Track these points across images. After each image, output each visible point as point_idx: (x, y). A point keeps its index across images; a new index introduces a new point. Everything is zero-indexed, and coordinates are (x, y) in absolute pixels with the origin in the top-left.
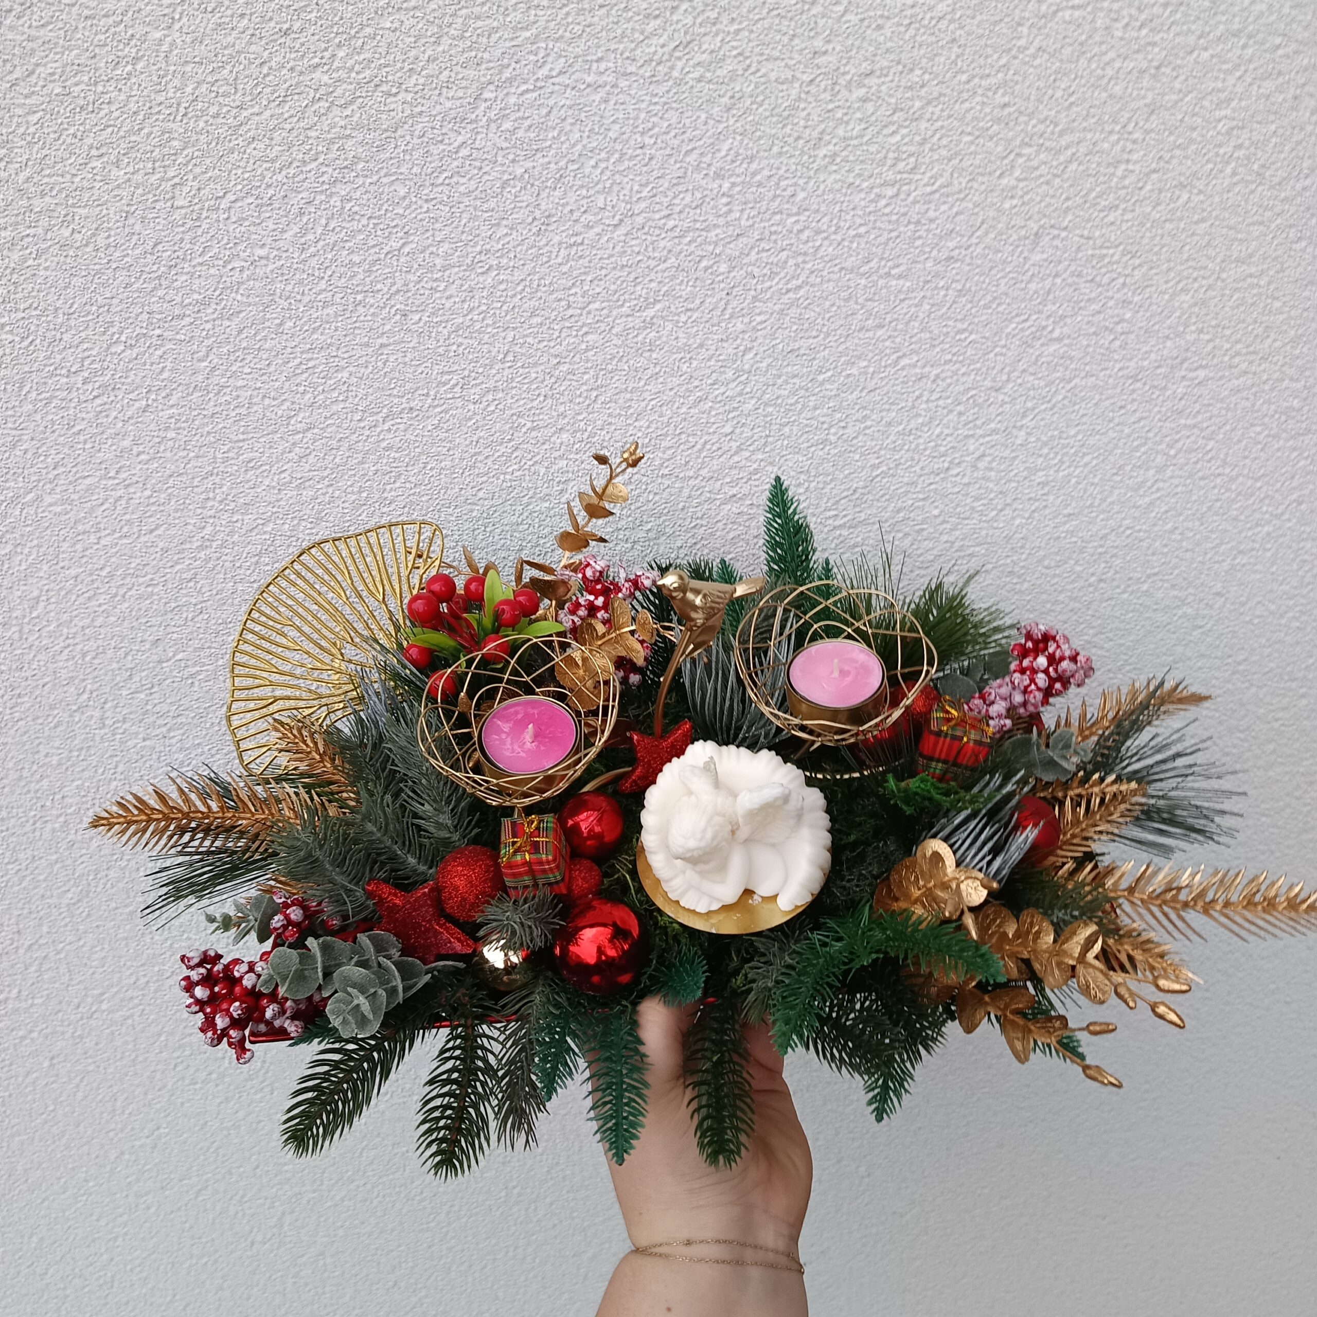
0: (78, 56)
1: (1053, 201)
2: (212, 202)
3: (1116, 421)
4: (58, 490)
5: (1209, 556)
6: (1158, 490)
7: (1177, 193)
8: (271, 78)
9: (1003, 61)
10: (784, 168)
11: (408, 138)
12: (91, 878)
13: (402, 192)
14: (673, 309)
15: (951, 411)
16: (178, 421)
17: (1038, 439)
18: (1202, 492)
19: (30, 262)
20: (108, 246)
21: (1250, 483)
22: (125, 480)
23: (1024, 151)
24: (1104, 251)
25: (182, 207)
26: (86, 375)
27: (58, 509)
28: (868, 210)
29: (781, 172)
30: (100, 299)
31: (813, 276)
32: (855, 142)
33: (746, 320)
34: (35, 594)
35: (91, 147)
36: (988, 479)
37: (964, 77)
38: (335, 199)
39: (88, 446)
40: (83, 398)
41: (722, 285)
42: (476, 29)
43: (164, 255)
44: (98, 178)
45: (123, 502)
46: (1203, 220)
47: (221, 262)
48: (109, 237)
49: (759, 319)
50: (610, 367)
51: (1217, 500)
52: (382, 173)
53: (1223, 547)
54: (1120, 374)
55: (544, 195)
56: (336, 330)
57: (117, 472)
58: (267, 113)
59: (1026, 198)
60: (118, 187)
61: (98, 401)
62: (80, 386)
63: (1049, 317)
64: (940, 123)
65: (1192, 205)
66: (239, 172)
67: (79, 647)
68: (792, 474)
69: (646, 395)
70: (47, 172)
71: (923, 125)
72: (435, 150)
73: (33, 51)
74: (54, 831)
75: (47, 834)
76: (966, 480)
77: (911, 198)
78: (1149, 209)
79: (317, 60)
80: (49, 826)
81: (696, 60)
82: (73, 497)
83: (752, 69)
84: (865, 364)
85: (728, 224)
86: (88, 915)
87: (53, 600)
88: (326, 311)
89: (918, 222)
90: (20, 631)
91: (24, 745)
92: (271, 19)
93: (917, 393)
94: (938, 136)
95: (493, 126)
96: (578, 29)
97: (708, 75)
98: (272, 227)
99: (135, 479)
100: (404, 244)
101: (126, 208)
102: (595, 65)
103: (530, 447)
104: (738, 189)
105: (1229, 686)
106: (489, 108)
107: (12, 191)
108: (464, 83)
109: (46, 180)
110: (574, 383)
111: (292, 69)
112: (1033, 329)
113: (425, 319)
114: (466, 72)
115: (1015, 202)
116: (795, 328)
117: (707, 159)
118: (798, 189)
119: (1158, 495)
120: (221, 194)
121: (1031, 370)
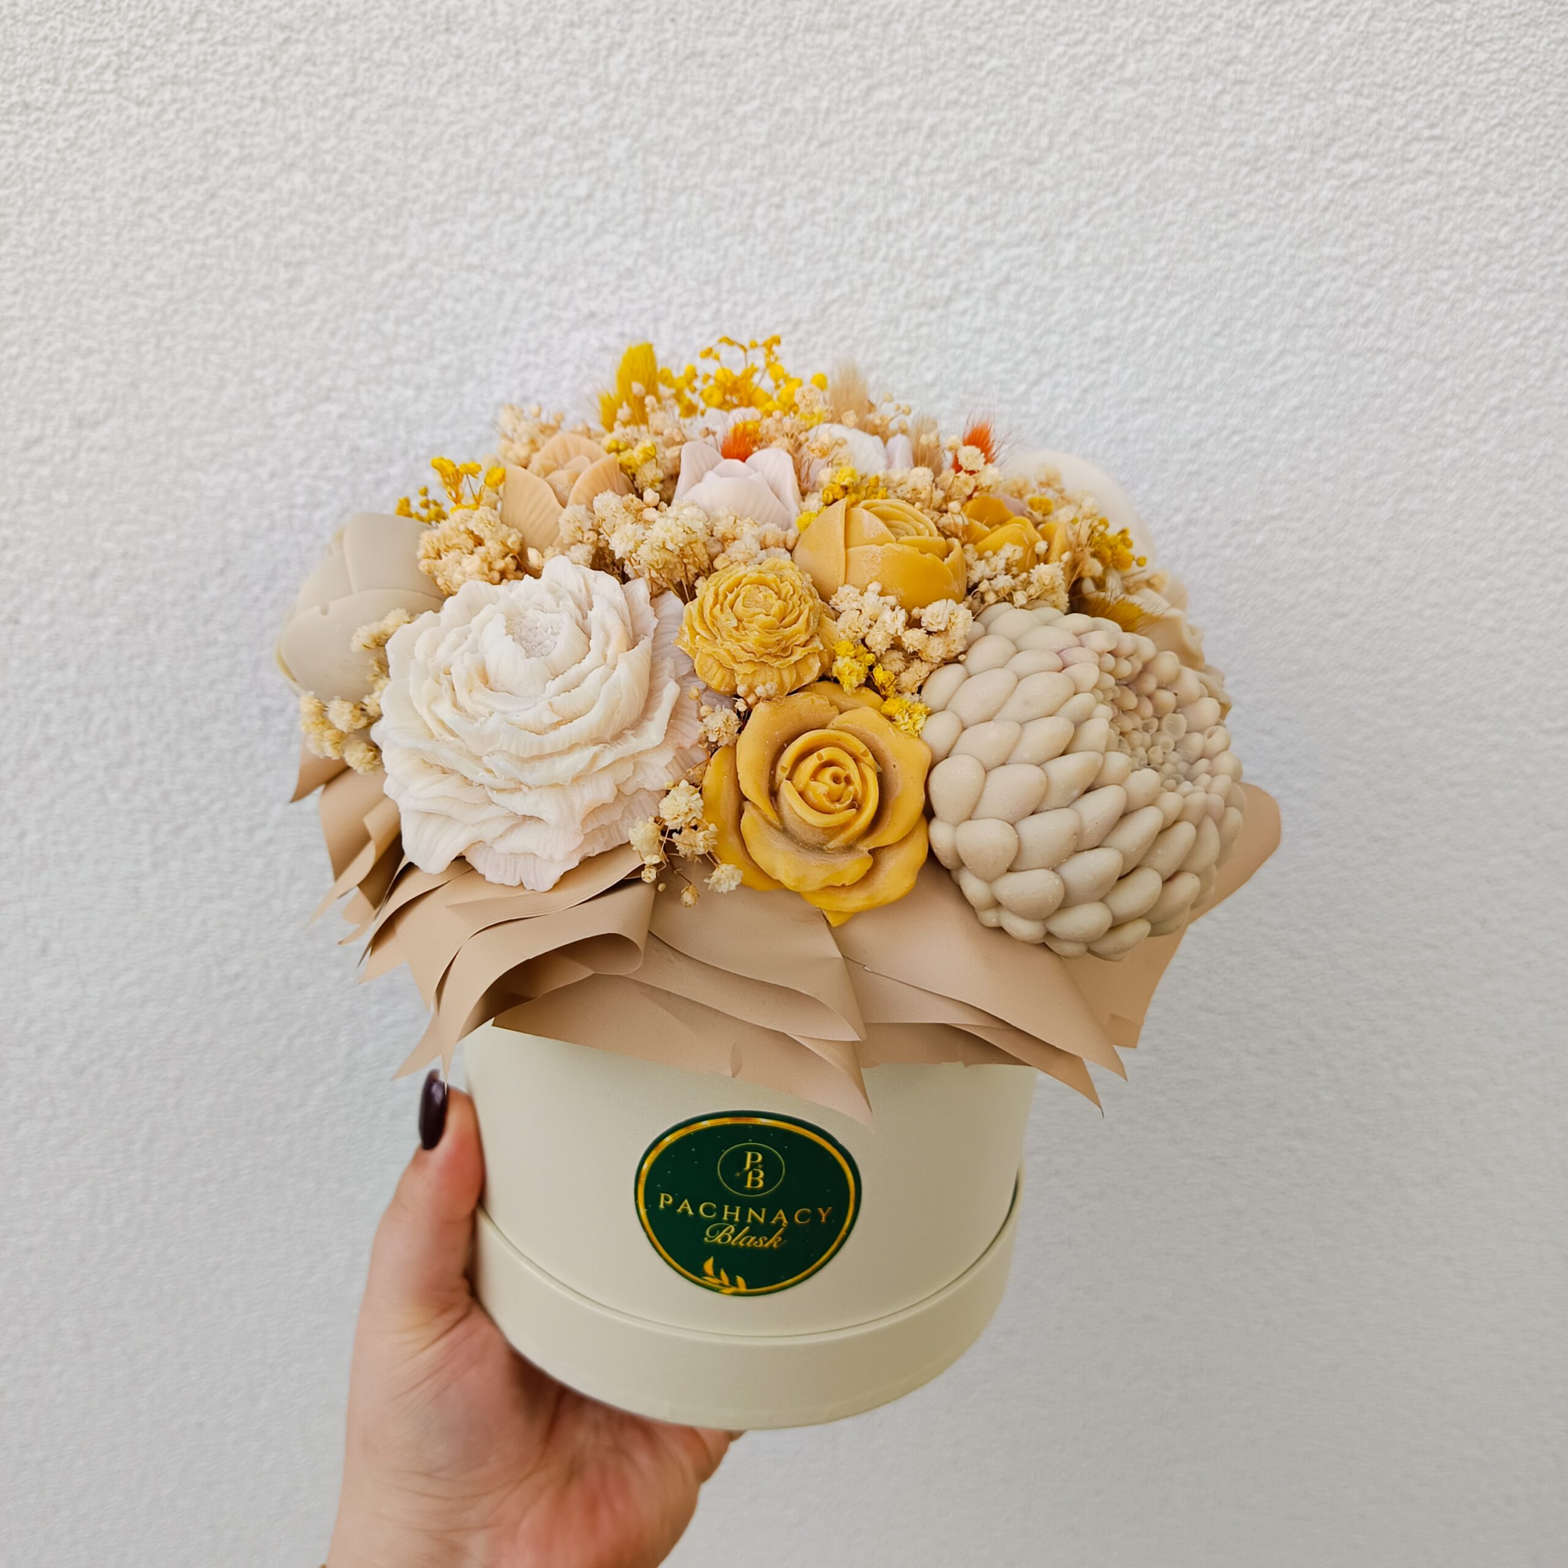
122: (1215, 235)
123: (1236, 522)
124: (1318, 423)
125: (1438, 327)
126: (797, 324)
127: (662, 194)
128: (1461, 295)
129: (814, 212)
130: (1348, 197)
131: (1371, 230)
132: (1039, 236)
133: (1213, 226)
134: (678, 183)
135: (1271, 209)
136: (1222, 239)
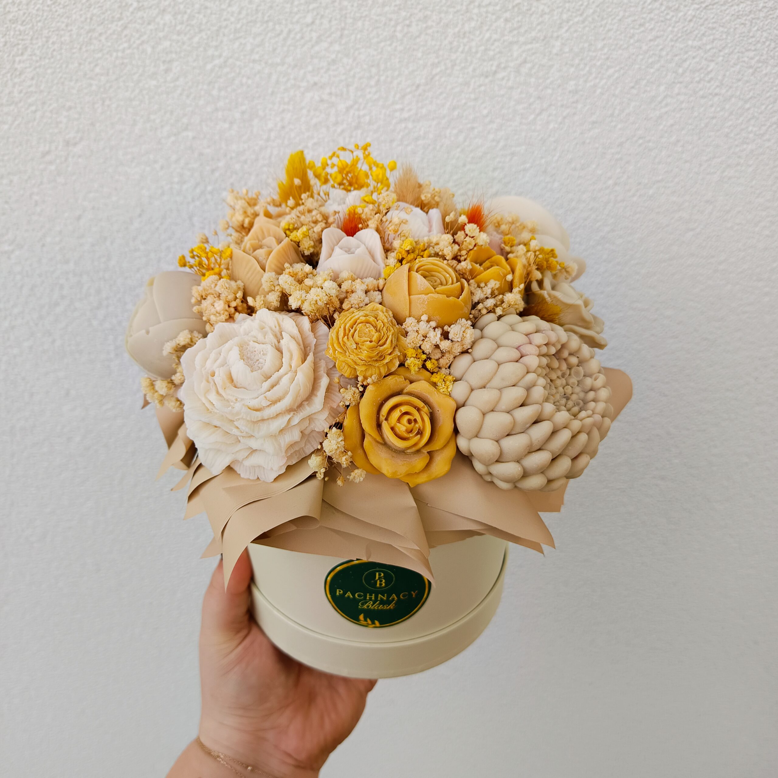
122: (633, 35)
123: (639, 184)
124: (683, 132)
125: (747, 82)
126: (418, 86)
127: (349, 21)
128: (760, 65)
129: (427, 28)
130: (703, 14)
131: (714, 31)
132: (542, 38)
133: (632, 31)
134: (358, 15)
135: (662, 21)
136: (636, 38)
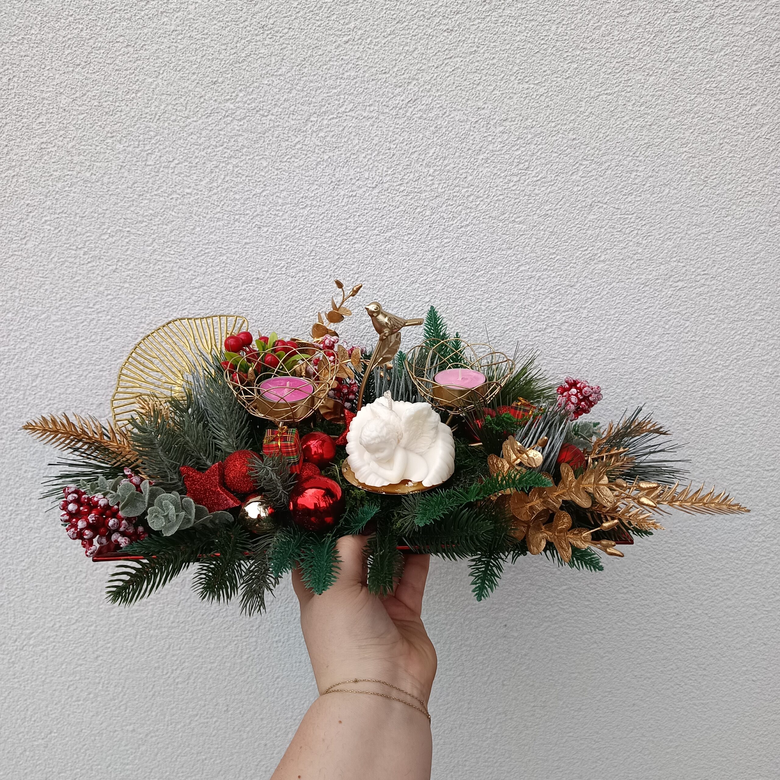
0: (109, 88)
1: (599, 189)
2: (166, 164)
3: (636, 307)
4: (60, 313)
5: (690, 388)
6: (660, 348)
7: (663, 188)
8: (204, 104)
9: (572, 118)
10: (461, 164)
11: (271, 137)
12: (38, 552)
13: (265, 164)
14: (401, 233)
15: (547, 297)
16: (131, 278)
17: (594, 315)
18: (684, 351)
19: (67, 189)
20: (109, 182)
21: (710, 346)
22: (97, 309)
23: (584, 163)
24: (626, 216)
25: (150, 165)
26: (86, 250)
27: (58, 324)
28: (504, 187)
29: (460, 166)
30: (100, 210)
31: (475, 220)
32: (498, 153)
33: (439, 241)
34: (36, 373)
35: (108, 132)
36: (567, 336)
37: (553, 124)
38: (230, 165)
39: (80, 289)
40: (82, 262)
41: (427, 222)
42: (310, 87)
43: (138, 189)
44: (109, 148)
45: (94, 322)
46: (677, 203)
47: (166, 195)
48: (110, 178)
49: (446, 241)
50: (366, 262)
51: (693, 355)
52: (255, 154)
53: (698, 382)
54: (637, 282)
55: (338, 170)
56: (223, 234)
57: (94, 305)
58: (200, 121)
59: (585, 186)
60: (119, 153)
61: (90, 265)
62: (81, 256)
63: (599, 248)
64: (541, 146)
65: (671, 195)
66: (182, 149)
67: (56, 405)
68: (461, 326)
69: (384, 278)
70: (84, 143)
71: (533, 146)
72: (284, 144)
73: (87, 84)
74: (21, 520)
75: (17, 523)
76: (555, 336)
77: (526, 183)
78: (649, 196)
79: (229, 97)
80: (19, 517)
81: (419, 108)
82: (67, 317)
83: (447, 114)
84: (501, 268)
85: (432, 190)
86: (32, 578)
87: (46, 376)
88: (218, 223)
89: (530, 195)
90: (24, 394)
91: (14, 464)
92: (208, 76)
93: (529, 286)
94: (540, 152)
95: (314, 134)
96: (361, 90)
97: (425, 116)
98: (195, 178)
99: (103, 309)
100: (263, 191)
101: (121, 164)
102: (368, 108)
103: (320, 303)
104: (438, 172)
105: (706, 467)
106: (313, 125)
107: (63, 152)
108: (302, 112)
109: (82, 147)
110: (346, 270)
111: (216, 100)
112: (590, 255)
113: (270, 230)
114: (303, 107)
115: (579, 188)
116: (464, 247)
117: (422, 157)
118: (469, 175)
119: (660, 350)
120: (171, 160)
121: (589, 277)
